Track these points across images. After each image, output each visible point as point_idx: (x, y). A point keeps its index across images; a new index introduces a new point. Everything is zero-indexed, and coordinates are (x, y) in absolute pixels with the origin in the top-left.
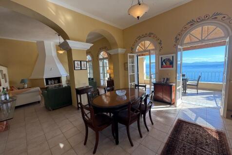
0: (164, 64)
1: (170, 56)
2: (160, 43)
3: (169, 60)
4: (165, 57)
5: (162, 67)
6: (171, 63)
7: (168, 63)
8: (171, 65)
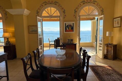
0: (67, 29)
1: (71, 23)
2: (64, 12)
3: (70, 26)
4: (68, 23)
5: (66, 31)
6: (72, 28)
7: (70, 28)
8: (72, 30)
